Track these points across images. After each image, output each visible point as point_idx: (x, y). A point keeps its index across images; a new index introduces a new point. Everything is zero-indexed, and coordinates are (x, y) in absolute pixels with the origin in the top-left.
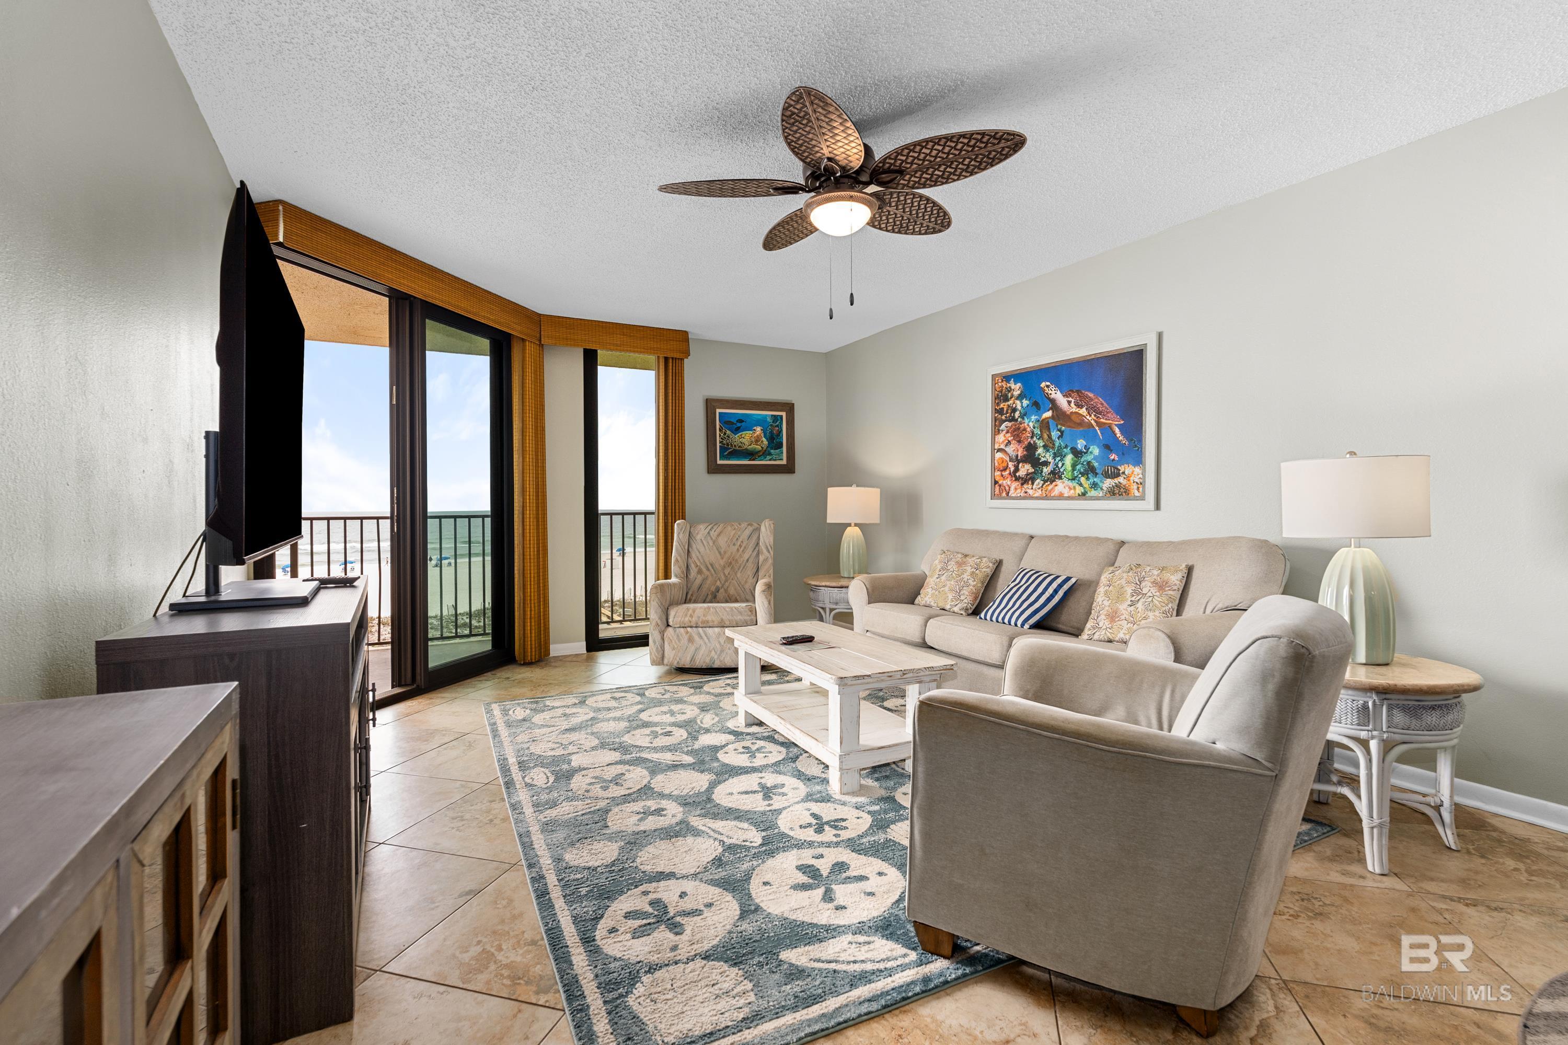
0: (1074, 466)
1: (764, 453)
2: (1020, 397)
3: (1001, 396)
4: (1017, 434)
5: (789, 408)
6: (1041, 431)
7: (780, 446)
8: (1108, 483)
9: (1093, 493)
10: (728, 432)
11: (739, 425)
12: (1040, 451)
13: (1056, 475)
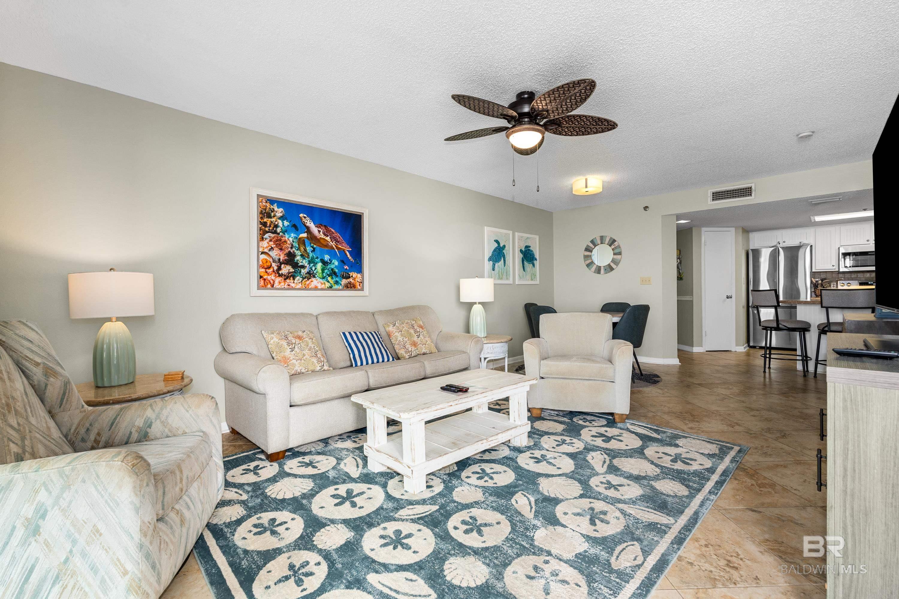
0: (323, 270)
2: (282, 218)
3: (265, 214)
4: (279, 243)
6: (298, 245)
8: (344, 282)
9: (336, 287)
12: (298, 258)
13: (311, 275)
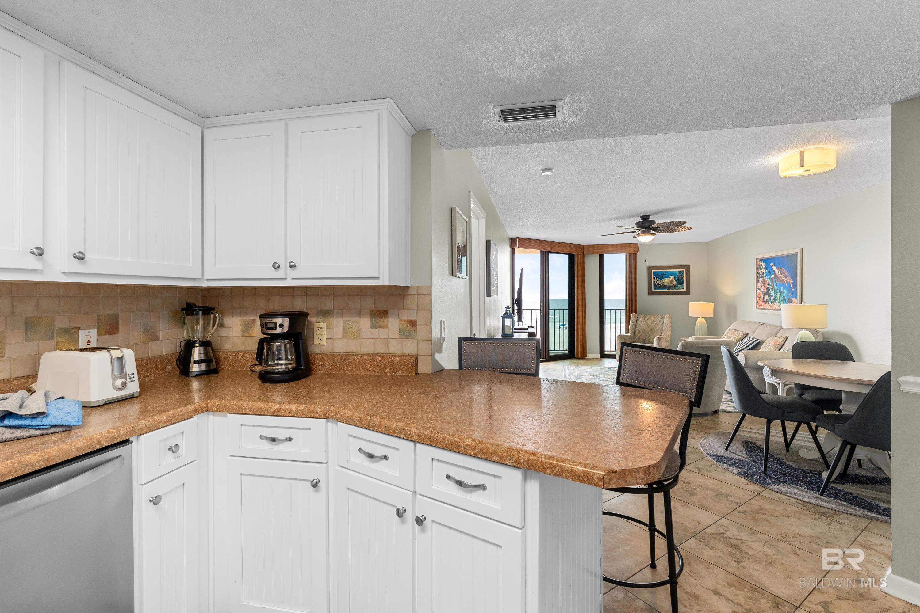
0: (780, 297)
1: (675, 287)
2: (765, 268)
3: (759, 268)
4: (764, 282)
5: (687, 267)
6: (771, 283)
7: (683, 283)
10: (657, 279)
11: (662, 276)
12: (771, 290)
13: (775, 300)
